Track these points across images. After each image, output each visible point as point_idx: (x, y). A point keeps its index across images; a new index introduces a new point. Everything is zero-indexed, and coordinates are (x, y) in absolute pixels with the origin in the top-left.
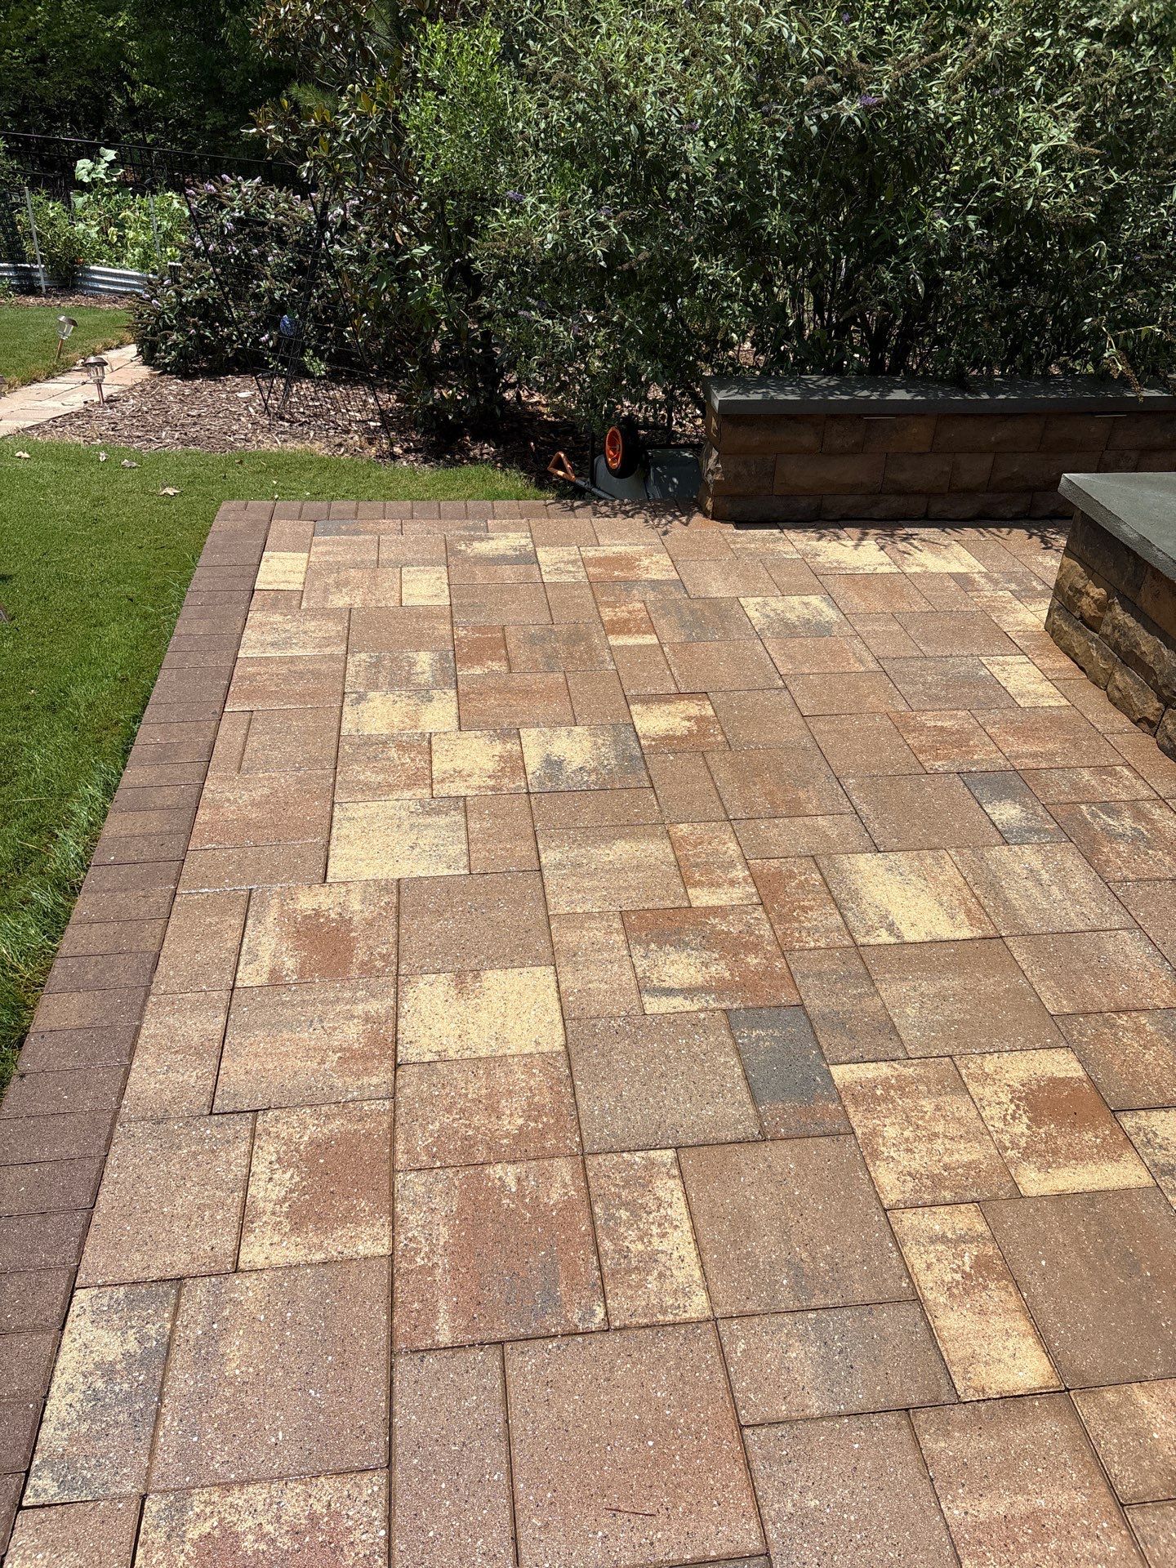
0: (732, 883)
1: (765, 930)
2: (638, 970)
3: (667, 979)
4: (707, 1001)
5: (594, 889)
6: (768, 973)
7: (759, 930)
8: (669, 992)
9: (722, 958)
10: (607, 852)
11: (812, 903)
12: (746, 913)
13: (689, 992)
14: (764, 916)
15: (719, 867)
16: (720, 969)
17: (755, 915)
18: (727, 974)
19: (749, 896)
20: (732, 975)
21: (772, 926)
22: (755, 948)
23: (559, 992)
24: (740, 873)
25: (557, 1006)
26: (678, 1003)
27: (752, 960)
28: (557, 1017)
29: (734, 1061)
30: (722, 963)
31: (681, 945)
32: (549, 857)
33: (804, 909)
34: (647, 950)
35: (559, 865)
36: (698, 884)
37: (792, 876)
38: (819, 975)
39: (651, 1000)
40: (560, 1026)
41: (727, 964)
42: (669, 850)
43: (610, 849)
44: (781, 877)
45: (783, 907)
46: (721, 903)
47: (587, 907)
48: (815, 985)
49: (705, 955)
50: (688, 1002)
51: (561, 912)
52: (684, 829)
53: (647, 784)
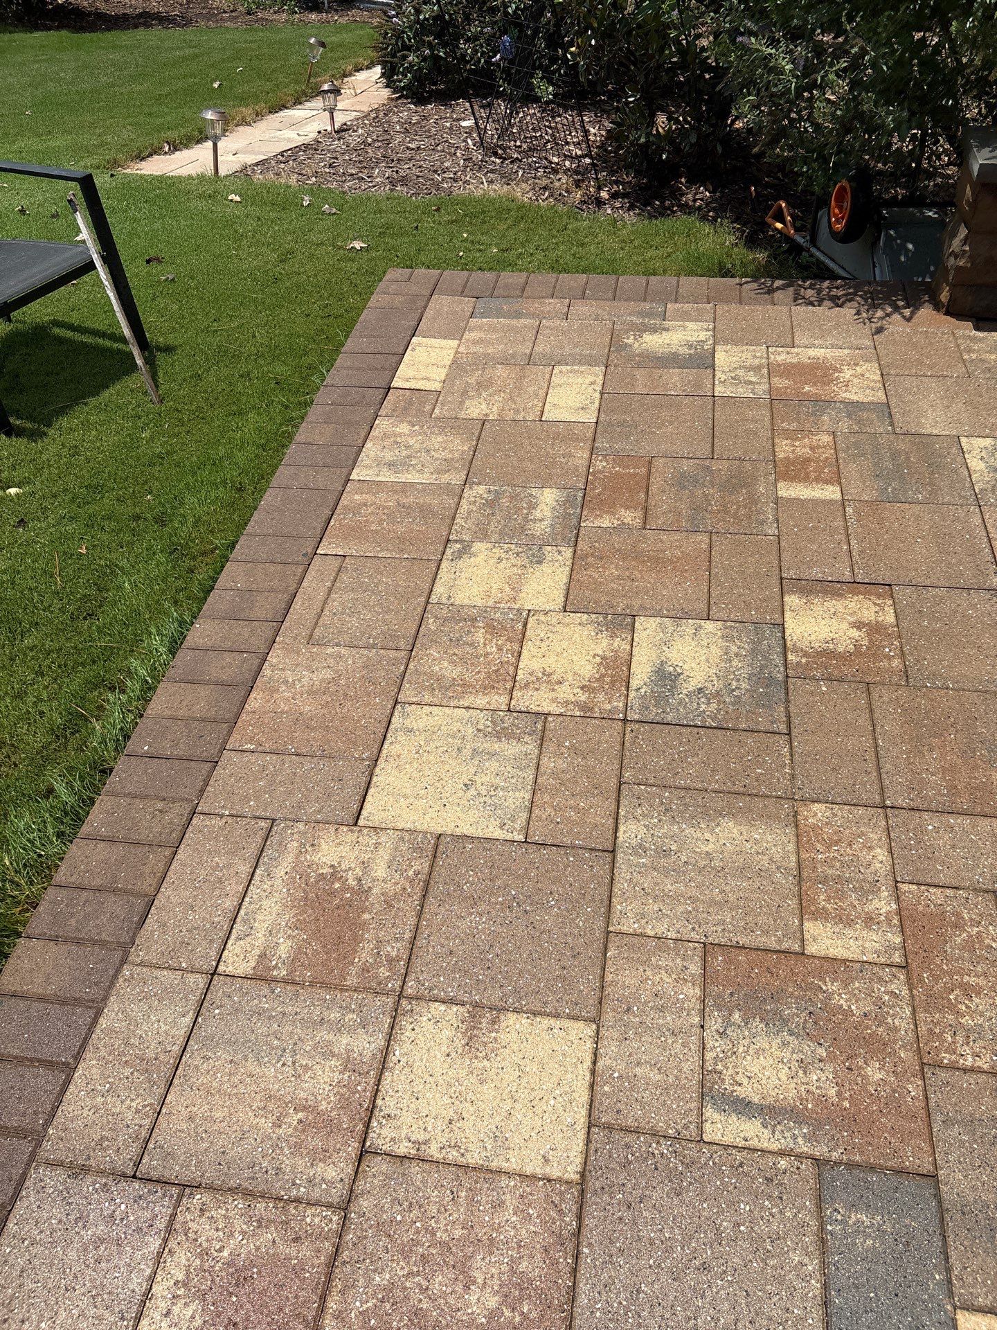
0: (870, 921)
1: (901, 1019)
2: (709, 1056)
3: (745, 1081)
4: (794, 1137)
5: (676, 898)
6: (892, 1103)
7: (894, 1016)
8: (743, 1107)
9: (831, 1058)
10: (707, 836)
11: (981, 981)
12: (880, 980)
13: (770, 1113)
14: (905, 992)
15: (855, 890)
16: (822, 1080)
17: (892, 987)
18: (832, 1092)
19: (890, 949)
20: (839, 1094)
21: (914, 1012)
22: (879, 1048)
23: (593, 1072)
24: (883, 905)
25: (585, 1099)
26: (751, 1131)
27: (874, 1073)
28: (582, 1119)
29: (812, 1266)
30: (829, 1068)
31: (776, 1022)
32: (630, 832)
33: (968, 990)
34: (728, 1022)
35: (640, 849)
36: (821, 915)
37: (958, 925)
38: (971, 1123)
39: (716, 1116)
40: (582, 1135)
41: (835, 1072)
42: (791, 847)
43: (712, 832)
44: (943, 923)
45: (936, 978)
46: (847, 955)
47: (661, 929)
48: (962, 1142)
49: (808, 1046)
50: (767, 1133)
51: (625, 929)
52: (818, 813)
53: (783, 728)
